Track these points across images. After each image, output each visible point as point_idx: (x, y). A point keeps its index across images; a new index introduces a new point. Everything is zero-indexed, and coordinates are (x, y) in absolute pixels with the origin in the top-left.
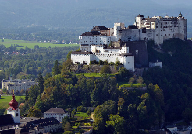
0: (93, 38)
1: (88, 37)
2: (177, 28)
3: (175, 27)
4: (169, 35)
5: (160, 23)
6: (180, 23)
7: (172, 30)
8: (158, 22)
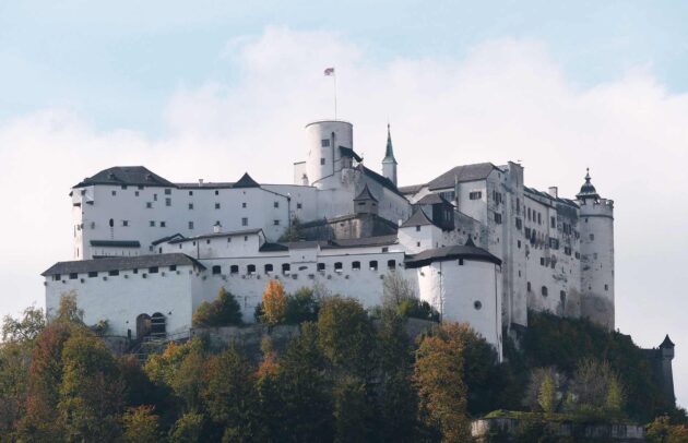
0: (168, 202)
1: (132, 190)
2: (577, 262)
3: (568, 251)
4: (544, 291)
5: (515, 198)
6: (592, 237)
7: (558, 271)
8: (500, 190)
